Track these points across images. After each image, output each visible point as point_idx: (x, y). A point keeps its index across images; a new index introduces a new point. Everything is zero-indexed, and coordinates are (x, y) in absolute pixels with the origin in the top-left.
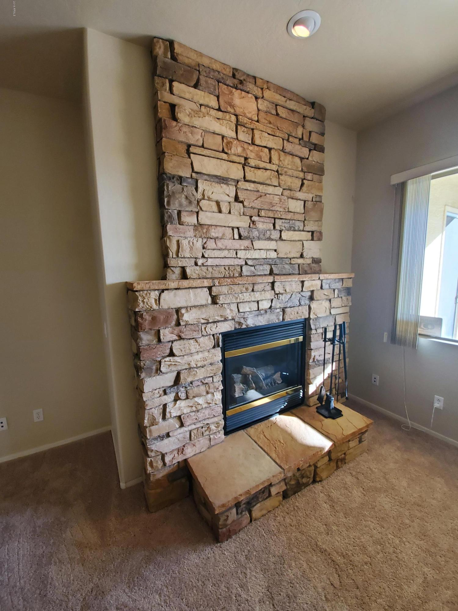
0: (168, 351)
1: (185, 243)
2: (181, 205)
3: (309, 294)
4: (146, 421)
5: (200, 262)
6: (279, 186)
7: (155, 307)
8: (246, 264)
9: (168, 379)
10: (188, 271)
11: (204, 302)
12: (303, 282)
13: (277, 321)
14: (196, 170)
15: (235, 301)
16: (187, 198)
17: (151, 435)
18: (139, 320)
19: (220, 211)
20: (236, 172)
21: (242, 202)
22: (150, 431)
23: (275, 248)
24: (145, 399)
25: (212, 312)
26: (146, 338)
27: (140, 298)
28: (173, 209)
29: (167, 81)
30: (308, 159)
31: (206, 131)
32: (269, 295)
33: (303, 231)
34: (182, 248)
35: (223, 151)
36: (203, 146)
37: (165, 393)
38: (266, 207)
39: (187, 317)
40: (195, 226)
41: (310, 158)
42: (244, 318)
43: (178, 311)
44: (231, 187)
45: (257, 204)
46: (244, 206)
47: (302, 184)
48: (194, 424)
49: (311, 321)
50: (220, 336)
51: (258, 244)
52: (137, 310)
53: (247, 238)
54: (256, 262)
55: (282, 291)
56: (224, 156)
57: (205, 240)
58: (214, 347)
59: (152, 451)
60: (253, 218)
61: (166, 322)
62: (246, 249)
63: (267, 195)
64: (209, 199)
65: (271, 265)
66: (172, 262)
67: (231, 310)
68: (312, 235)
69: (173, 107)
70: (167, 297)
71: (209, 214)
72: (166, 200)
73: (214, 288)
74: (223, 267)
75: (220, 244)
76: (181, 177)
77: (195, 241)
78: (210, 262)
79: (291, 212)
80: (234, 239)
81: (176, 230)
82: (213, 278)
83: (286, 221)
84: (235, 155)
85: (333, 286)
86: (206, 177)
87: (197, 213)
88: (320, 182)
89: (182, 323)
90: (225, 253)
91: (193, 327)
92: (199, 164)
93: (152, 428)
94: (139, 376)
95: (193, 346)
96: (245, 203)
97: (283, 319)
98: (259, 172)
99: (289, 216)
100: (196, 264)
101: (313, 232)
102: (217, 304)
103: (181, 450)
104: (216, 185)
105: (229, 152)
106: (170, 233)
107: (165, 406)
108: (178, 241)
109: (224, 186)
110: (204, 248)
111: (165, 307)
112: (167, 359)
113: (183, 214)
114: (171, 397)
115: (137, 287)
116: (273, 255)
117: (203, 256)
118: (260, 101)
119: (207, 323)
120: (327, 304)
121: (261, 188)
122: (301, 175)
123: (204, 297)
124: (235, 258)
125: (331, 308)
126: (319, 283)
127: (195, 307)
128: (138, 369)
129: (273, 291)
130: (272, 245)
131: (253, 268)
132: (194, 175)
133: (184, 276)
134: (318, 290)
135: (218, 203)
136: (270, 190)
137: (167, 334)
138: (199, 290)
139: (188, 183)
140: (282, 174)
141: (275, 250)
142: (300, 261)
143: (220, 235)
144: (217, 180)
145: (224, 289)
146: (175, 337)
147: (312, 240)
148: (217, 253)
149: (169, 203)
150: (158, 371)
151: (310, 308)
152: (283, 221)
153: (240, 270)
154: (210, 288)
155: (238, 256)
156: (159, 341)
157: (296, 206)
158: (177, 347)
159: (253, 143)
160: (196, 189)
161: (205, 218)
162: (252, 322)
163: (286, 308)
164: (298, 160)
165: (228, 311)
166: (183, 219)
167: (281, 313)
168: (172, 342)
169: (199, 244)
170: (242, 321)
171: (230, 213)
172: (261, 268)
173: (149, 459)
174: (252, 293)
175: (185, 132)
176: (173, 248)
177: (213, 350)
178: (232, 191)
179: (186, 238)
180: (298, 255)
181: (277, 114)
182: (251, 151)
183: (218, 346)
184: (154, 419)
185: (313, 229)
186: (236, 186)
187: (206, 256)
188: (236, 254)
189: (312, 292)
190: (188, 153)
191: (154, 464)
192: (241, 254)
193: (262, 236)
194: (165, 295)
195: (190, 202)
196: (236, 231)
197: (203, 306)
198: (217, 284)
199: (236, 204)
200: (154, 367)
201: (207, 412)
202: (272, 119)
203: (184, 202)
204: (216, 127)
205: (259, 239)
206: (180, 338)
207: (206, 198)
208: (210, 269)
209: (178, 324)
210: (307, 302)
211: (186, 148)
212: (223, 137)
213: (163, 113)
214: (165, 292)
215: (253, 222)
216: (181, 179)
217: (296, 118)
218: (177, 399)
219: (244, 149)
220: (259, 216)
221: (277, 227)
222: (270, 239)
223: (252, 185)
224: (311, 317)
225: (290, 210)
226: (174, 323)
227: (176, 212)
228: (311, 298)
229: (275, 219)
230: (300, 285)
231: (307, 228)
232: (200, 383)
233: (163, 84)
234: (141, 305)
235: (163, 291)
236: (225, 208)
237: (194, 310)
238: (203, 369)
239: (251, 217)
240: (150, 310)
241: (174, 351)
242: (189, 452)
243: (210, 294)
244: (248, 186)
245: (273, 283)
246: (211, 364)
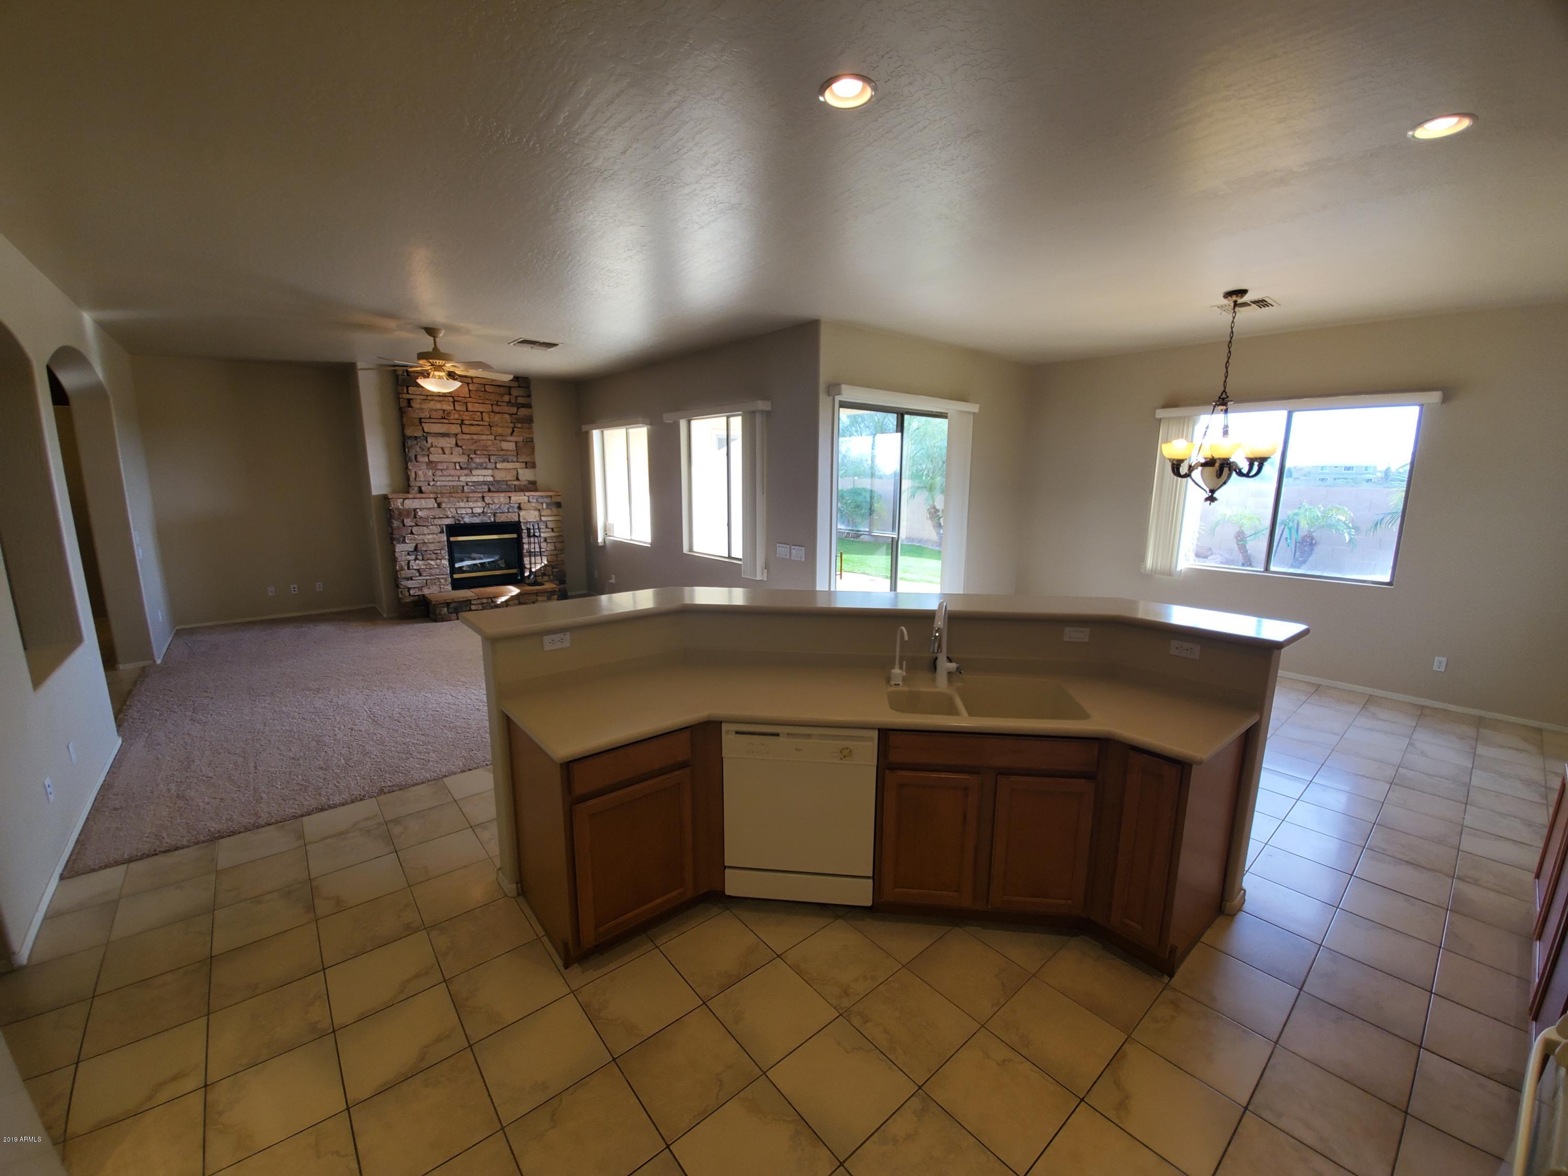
0: (409, 532)
1: (420, 473)
2: (416, 452)
3: (517, 505)
4: (397, 567)
5: (432, 483)
6: (491, 434)
7: (400, 507)
8: (467, 485)
9: (410, 547)
10: (423, 489)
11: (432, 506)
12: (510, 497)
13: (489, 521)
14: (426, 431)
15: (453, 507)
16: (420, 447)
17: (401, 576)
18: (392, 513)
19: (444, 453)
20: (455, 429)
21: (461, 447)
22: (400, 573)
23: (492, 474)
24: (396, 555)
25: (438, 513)
26: (396, 523)
27: (392, 503)
28: (412, 454)
29: (405, 387)
30: (516, 414)
31: (431, 410)
32: (480, 504)
33: (517, 462)
34: (419, 476)
35: (445, 418)
36: (430, 418)
37: (408, 554)
38: (480, 449)
39: (420, 513)
40: (427, 463)
41: (518, 414)
42: (462, 517)
43: (415, 510)
44: (451, 439)
45: (473, 447)
46: (462, 449)
47: (513, 431)
48: (429, 576)
49: (522, 524)
50: (444, 527)
51: (474, 472)
52: (391, 508)
53: (465, 469)
54: (476, 483)
55: (491, 502)
56: (446, 421)
57: (434, 471)
58: (440, 533)
59: (402, 585)
60: (470, 456)
61: (408, 516)
62: (466, 475)
63: (481, 441)
64: (436, 447)
65: (488, 485)
66: (412, 484)
67: (451, 512)
68: (526, 465)
69: (409, 400)
70: (408, 503)
71: (436, 455)
72: (407, 450)
73: (438, 499)
74: (448, 488)
75: (445, 473)
76: (416, 437)
77: (427, 472)
78: (438, 483)
79: (504, 450)
80: (456, 469)
81: (414, 466)
82: (436, 493)
83: (499, 456)
84: (453, 419)
85: (541, 500)
86: (433, 435)
87: (428, 455)
88: (530, 428)
89: (417, 517)
90: (450, 478)
91: (425, 520)
92: (427, 427)
93: (401, 572)
94: (392, 543)
95: (426, 530)
96: (463, 448)
97: (495, 520)
98: (473, 427)
99: (502, 453)
100: (429, 485)
101: (526, 463)
102: (440, 507)
103: (420, 588)
104: (441, 438)
105: (449, 418)
106: (410, 468)
107: (409, 562)
108: (415, 472)
109: (447, 439)
110: (434, 475)
111: (407, 508)
112: (409, 535)
113: (418, 456)
114: (413, 557)
115: (390, 496)
116: (490, 479)
117: (433, 480)
118: (470, 385)
119: (435, 518)
120: (536, 513)
121: (475, 437)
122: (512, 425)
123: (432, 503)
124: (457, 481)
125: (541, 516)
126: (526, 498)
127: (426, 508)
128: (392, 539)
129: (484, 503)
130: (490, 472)
131: (473, 488)
132: (425, 434)
133: (421, 491)
134: (525, 503)
135: (442, 449)
136: (484, 437)
137: (408, 522)
138: (428, 499)
139: (422, 439)
140: (493, 426)
141: (492, 476)
142: (516, 483)
143: (445, 467)
144: (440, 435)
145: (446, 500)
146: (413, 524)
147: (526, 468)
148: (443, 478)
149: (408, 451)
150: (404, 542)
151: (519, 515)
152: (497, 456)
153: (462, 488)
154: (435, 499)
155: (460, 480)
156: (404, 525)
157: (510, 446)
158: (415, 530)
159: (467, 410)
160: (427, 442)
161: (432, 458)
162: (467, 520)
163: (496, 513)
164: (507, 416)
165: (449, 512)
166: (418, 459)
167: (493, 516)
168: (412, 526)
169: (430, 473)
170: (460, 519)
171: (452, 453)
172: (480, 487)
173: (400, 590)
174: (467, 503)
175: (418, 413)
176: (413, 475)
177: (440, 535)
178: (453, 441)
179: (421, 470)
180: (514, 478)
181: (485, 391)
182: (466, 415)
183: (443, 532)
184: (402, 567)
185: (526, 460)
186: (456, 437)
187: (436, 480)
188: (459, 478)
189: (520, 504)
190: (421, 422)
191: (404, 593)
192: (463, 479)
193: (479, 467)
194: (406, 501)
195: (423, 450)
196: (457, 465)
197: (431, 508)
198: (439, 496)
199: (457, 448)
200: (401, 539)
201: (437, 571)
202: (482, 394)
203: (418, 449)
204: (439, 406)
205: (476, 468)
206: (417, 525)
207: (434, 446)
208: (439, 488)
209: (415, 517)
210: (516, 510)
211: (419, 420)
212: (444, 411)
213: (404, 404)
214: (407, 500)
215: (471, 458)
216: (416, 438)
217: (502, 390)
218: (416, 559)
219: (460, 415)
220: (475, 454)
221: (492, 461)
222: (486, 468)
223: (469, 436)
224: (521, 520)
225: (503, 448)
226: (412, 516)
227: (414, 457)
228: (519, 508)
229: (490, 455)
230: (508, 499)
231: (520, 460)
232: (431, 553)
233: (403, 389)
234: (393, 506)
235: (405, 499)
236: (447, 452)
237: (425, 510)
238: (433, 545)
239: (469, 456)
240: (398, 509)
241: (413, 531)
242: (426, 591)
243: (436, 502)
244: (465, 437)
245: (483, 497)
246: (439, 542)
